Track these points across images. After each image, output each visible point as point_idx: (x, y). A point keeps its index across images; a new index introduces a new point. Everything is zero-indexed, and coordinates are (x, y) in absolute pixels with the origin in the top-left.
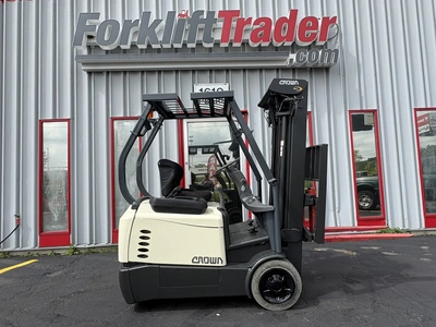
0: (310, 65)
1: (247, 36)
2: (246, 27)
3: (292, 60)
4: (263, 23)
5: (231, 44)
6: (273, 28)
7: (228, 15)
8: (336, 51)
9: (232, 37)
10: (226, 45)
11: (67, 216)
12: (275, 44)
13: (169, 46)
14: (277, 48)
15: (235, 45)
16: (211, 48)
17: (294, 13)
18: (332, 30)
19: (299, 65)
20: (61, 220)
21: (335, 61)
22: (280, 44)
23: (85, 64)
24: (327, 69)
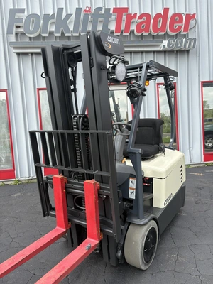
0: (176, 49)
1: (133, 27)
2: (133, 20)
3: (164, 46)
4: (145, 18)
5: (122, 33)
6: (152, 21)
7: (120, 11)
8: (195, 39)
10: (119, 34)
11: (11, 159)
12: (153, 33)
13: (78, 35)
14: (153, 36)
17: (166, 10)
18: (192, 23)
19: (169, 49)
21: (194, 47)
22: (156, 34)
23: (14, 48)
24: (188, 51)
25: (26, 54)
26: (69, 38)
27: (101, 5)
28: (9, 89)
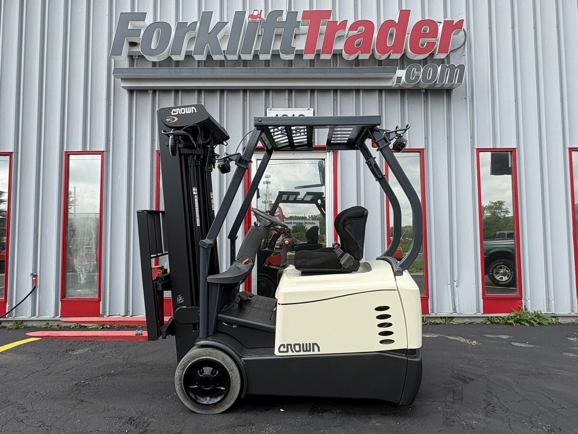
0: (425, 86)
1: (339, 45)
2: (339, 33)
4: (362, 28)
5: (318, 55)
6: (375, 35)
8: (462, 68)
9: (319, 46)
10: (312, 57)
12: (378, 56)
13: (235, 58)
14: (380, 62)
15: (323, 57)
16: (291, 61)
17: (405, 15)
18: (457, 38)
19: (410, 86)
20: (89, 283)
21: (460, 80)
23: (124, 80)
24: (448, 92)
25: (143, 91)
26: (221, 63)
28: (108, 150)
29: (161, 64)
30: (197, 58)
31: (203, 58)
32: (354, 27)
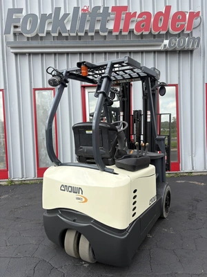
1: (132, 26)
2: (132, 19)
3: (165, 45)
4: (145, 17)
5: (121, 32)
6: (152, 20)
7: (119, 10)
8: (199, 39)
9: (121, 27)
10: (117, 33)
11: (5, 159)
13: (75, 34)
14: (154, 36)
15: (123, 33)
16: (105, 36)
17: (168, 8)
18: (196, 21)
21: (198, 46)
22: (157, 33)
23: (12, 48)
24: (191, 51)
25: (24, 54)
26: (67, 38)
27: (100, 4)
28: (5, 88)
29: (32, 38)
30: (53, 35)
31: (56, 35)
32: (140, 16)
